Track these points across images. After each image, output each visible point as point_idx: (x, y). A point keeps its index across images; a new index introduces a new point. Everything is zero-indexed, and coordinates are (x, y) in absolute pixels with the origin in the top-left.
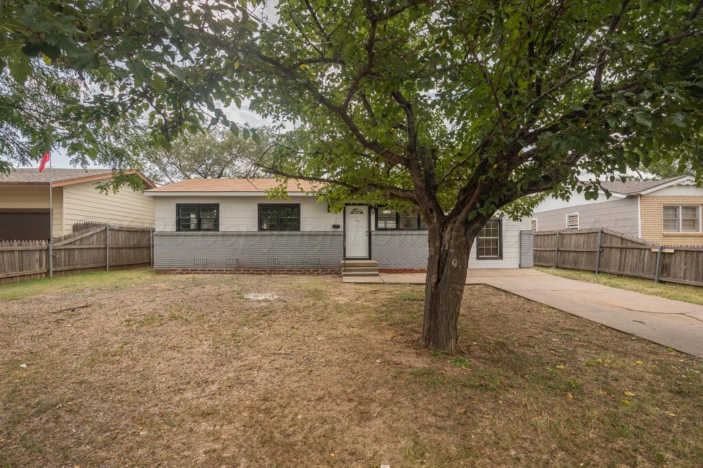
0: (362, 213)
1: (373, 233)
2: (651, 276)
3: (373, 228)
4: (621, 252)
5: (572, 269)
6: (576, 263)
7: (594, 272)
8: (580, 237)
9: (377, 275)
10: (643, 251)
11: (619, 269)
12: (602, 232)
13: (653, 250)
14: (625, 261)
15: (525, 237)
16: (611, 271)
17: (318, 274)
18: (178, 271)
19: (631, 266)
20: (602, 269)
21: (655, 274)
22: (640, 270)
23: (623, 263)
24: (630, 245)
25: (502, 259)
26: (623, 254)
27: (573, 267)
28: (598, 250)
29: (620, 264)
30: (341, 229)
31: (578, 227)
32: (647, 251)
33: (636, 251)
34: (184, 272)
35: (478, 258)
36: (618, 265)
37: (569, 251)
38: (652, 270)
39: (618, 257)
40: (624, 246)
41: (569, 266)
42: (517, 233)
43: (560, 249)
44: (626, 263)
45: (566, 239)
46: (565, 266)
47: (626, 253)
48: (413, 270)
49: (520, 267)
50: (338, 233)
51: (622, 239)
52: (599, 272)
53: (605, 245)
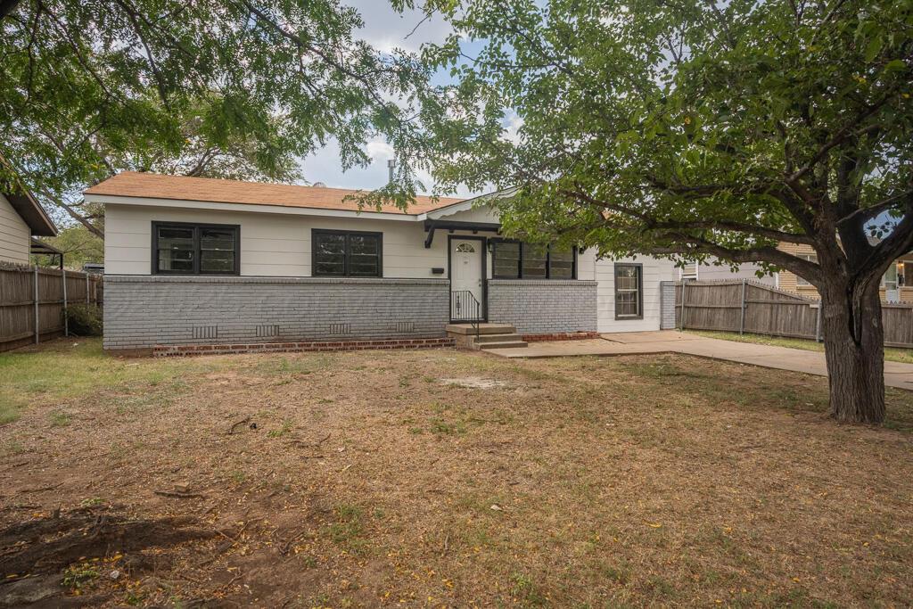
0: (472, 251)
1: (490, 282)
2: (811, 335)
3: (489, 276)
4: (772, 309)
5: (706, 330)
6: (710, 321)
7: (738, 333)
8: (715, 290)
9: (525, 345)
10: (799, 306)
11: (771, 329)
12: (746, 284)
13: (811, 306)
14: (777, 319)
15: (666, 291)
16: (759, 331)
17: (421, 347)
18: (171, 351)
19: (785, 324)
20: (748, 329)
21: (815, 334)
22: (797, 328)
23: (774, 322)
24: (783, 300)
25: (642, 318)
26: (774, 311)
27: (706, 327)
28: (742, 306)
29: (771, 323)
30: (445, 276)
31: (697, 277)
32: (804, 307)
33: (790, 307)
34: (184, 353)
35: (617, 319)
36: (768, 324)
37: (700, 308)
38: (812, 329)
39: (769, 314)
40: (776, 300)
41: (701, 327)
42: (657, 285)
43: (688, 305)
44: (779, 320)
45: (696, 293)
46: (694, 327)
47: (778, 309)
48: (552, 336)
49: (661, 329)
50: (441, 282)
51: (772, 293)
52: (744, 333)
53: (751, 300)
